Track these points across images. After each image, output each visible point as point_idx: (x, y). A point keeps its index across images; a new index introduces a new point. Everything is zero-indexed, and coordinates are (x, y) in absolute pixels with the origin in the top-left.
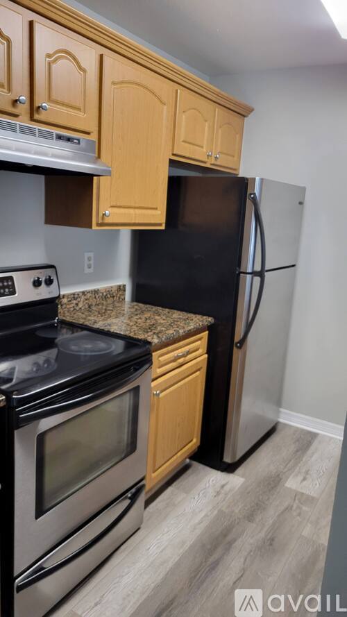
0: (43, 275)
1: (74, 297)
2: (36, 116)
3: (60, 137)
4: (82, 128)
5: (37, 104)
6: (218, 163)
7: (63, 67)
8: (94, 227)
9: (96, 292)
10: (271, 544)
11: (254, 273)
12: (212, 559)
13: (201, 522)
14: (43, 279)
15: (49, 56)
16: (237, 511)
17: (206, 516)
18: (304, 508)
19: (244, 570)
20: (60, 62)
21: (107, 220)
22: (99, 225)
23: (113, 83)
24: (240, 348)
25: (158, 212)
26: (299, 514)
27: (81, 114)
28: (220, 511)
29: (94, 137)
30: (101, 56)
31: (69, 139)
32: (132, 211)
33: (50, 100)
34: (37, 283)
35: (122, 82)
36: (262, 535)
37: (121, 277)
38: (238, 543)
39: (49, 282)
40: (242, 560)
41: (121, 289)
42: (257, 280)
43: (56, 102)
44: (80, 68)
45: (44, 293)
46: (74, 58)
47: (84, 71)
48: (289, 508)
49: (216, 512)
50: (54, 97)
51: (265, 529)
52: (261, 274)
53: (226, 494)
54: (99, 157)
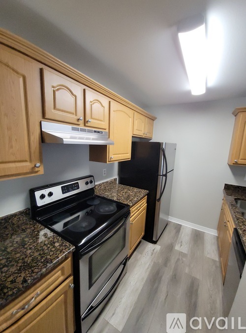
0: (88, 180)
1: (100, 185)
2: (86, 125)
3: (95, 132)
4: (103, 128)
5: (87, 120)
6: (147, 136)
7: (96, 106)
8: (108, 163)
9: (107, 182)
10: (175, 278)
11: (163, 175)
12: (155, 287)
13: (148, 268)
14: (89, 181)
15: (91, 102)
16: (160, 262)
17: (149, 265)
18: (184, 259)
19: (167, 292)
20: (95, 104)
21: (112, 160)
22: (109, 161)
23: (114, 111)
24: (159, 201)
25: (129, 154)
26: (182, 263)
27: (103, 123)
28: (154, 262)
29: (107, 131)
30: (110, 102)
31: (98, 132)
32: (120, 155)
33: (91, 118)
34: (87, 183)
35: (117, 111)
36: (171, 273)
37: (115, 176)
38: (163, 278)
39: (91, 182)
40: (166, 287)
41: (115, 180)
42: (164, 178)
43: (94, 119)
44: (102, 106)
45: (90, 186)
46: (100, 103)
47: (104, 107)
48: (178, 259)
49: (153, 263)
50: (93, 117)
51: (172, 270)
52: (166, 175)
53: (155, 254)
54: (109, 137)
